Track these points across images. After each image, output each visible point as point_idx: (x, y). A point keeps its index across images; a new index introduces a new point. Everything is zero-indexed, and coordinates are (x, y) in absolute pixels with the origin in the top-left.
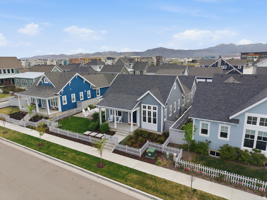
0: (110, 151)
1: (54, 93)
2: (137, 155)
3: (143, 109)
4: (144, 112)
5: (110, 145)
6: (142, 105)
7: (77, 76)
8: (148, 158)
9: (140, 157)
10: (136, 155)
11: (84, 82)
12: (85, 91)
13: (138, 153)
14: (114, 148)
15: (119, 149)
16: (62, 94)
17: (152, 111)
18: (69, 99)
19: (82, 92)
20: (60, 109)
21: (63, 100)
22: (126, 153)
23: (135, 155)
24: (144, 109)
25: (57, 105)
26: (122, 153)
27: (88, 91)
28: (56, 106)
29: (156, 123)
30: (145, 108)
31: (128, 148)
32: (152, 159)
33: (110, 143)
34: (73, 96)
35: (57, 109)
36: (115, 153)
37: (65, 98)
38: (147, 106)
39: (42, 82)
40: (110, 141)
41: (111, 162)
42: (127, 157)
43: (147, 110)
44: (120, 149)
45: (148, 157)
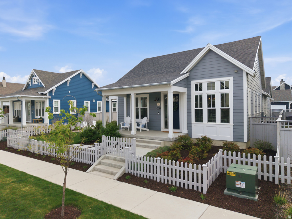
0: (111, 176)
1: (40, 93)
2: (195, 188)
3: (194, 93)
4: (199, 100)
5: (114, 163)
6: (193, 83)
7: (81, 74)
8: (236, 198)
9: (205, 191)
10: (191, 188)
11: (93, 86)
12: (94, 101)
13: (199, 178)
14: (123, 169)
15: (136, 172)
16: (53, 96)
17: (218, 92)
18: (65, 106)
19: (89, 102)
20: (47, 121)
21: (54, 106)
22: (158, 180)
23: (186, 187)
24: (199, 93)
25: (43, 115)
26: (146, 182)
27: (98, 102)
28: (42, 117)
29: (228, 121)
30: (201, 90)
31: (163, 165)
32: (253, 201)
33: (115, 159)
34: (73, 103)
35: (42, 121)
36: (123, 182)
37: (57, 103)
38: (205, 83)
39: (30, 84)
40: (115, 155)
41: (105, 203)
42: (159, 193)
43: (205, 93)
44: (139, 172)
45: (234, 194)
